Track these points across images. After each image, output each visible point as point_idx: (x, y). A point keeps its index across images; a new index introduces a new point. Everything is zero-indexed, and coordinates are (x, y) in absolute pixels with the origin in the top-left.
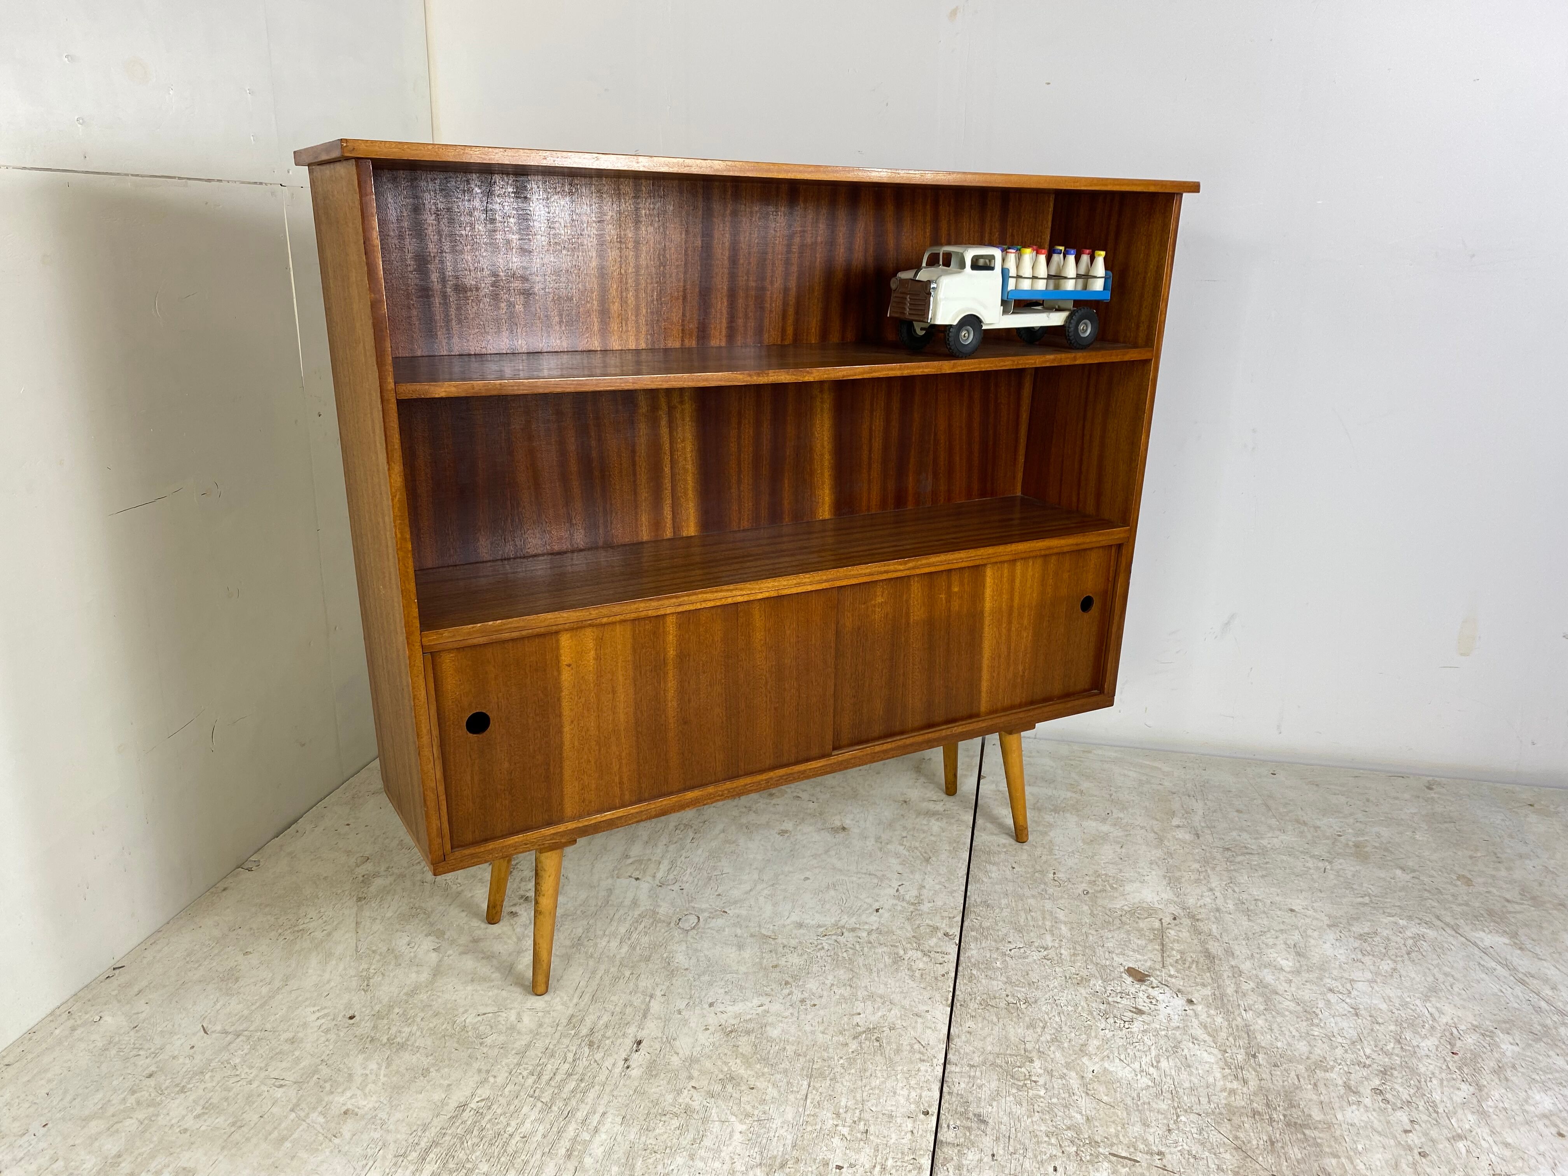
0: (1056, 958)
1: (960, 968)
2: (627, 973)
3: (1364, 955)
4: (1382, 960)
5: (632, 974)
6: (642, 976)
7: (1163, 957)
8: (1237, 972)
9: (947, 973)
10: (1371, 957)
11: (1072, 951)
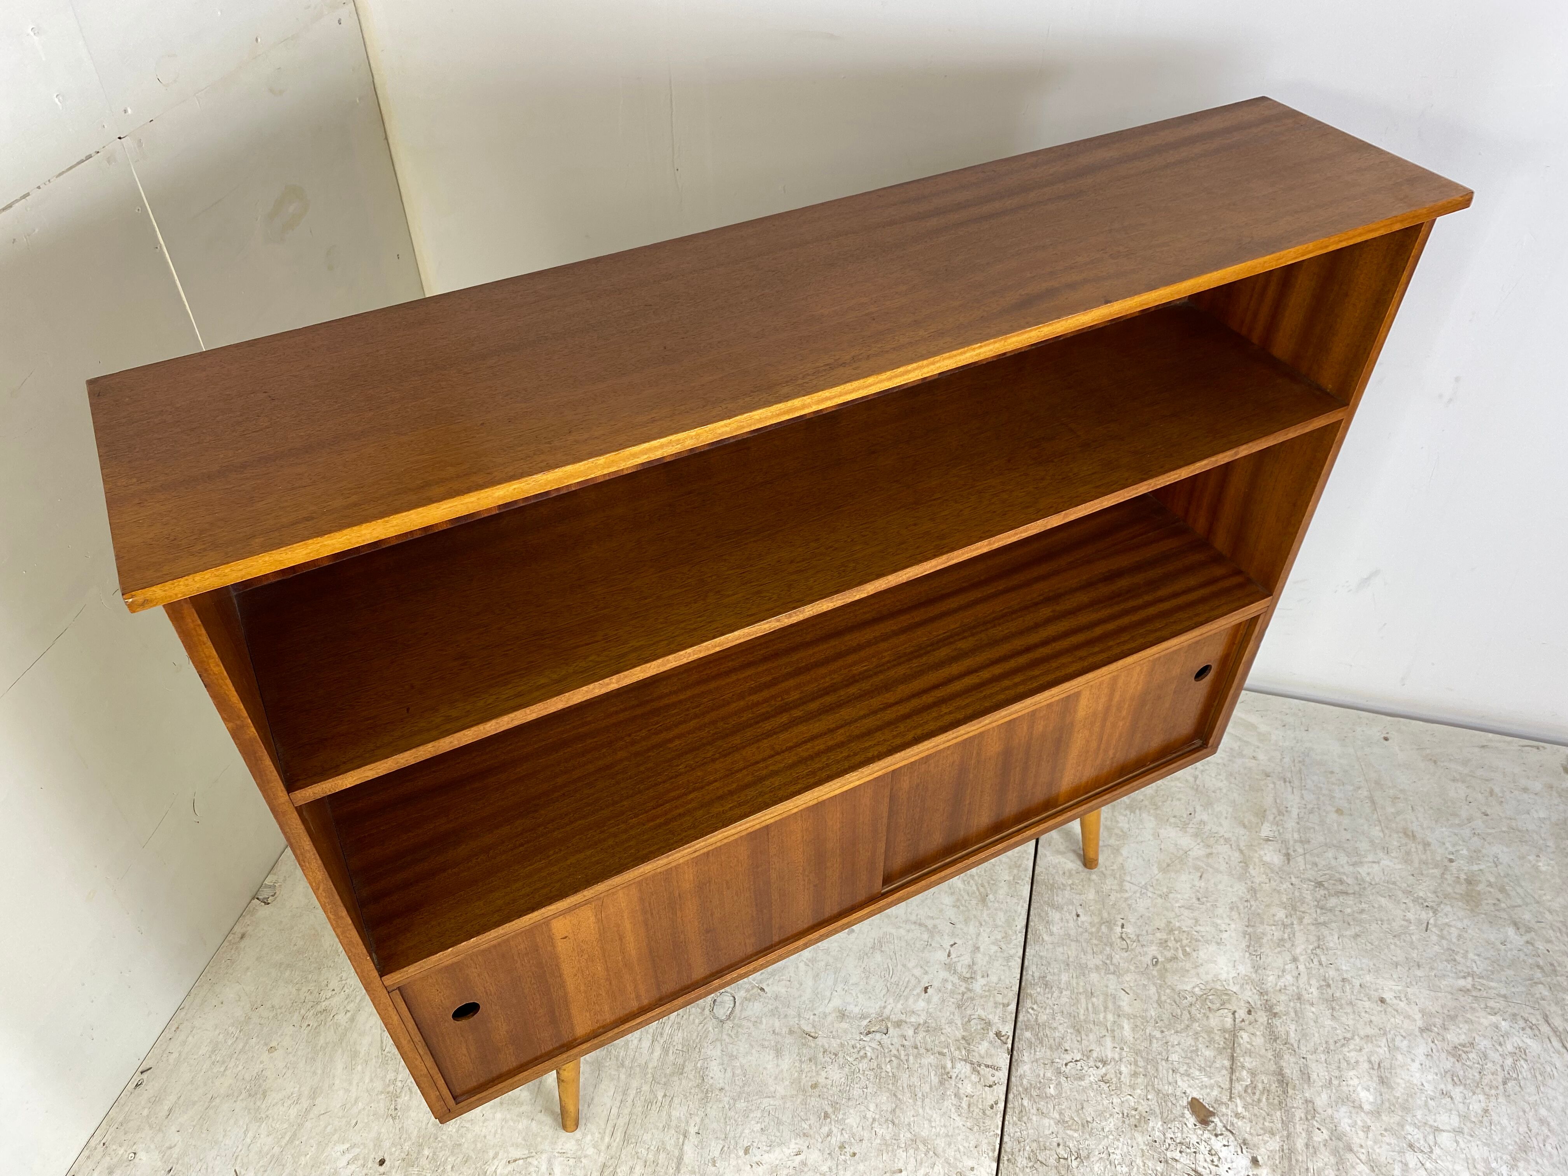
0: (1114, 1080)
1: (1011, 1096)
2: (660, 1095)
3: (1455, 1084)
4: (1474, 1093)
5: (665, 1095)
6: (676, 1101)
7: (1231, 1080)
8: (1311, 1111)
9: (996, 1104)
10: (1461, 1088)
11: (1133, 1067)
